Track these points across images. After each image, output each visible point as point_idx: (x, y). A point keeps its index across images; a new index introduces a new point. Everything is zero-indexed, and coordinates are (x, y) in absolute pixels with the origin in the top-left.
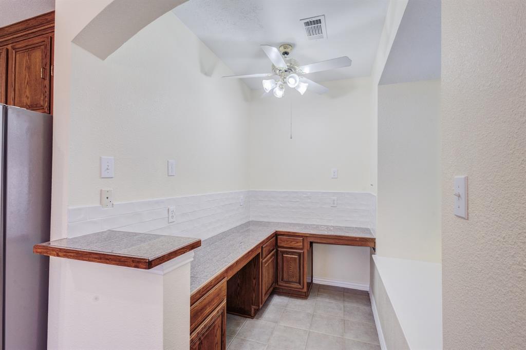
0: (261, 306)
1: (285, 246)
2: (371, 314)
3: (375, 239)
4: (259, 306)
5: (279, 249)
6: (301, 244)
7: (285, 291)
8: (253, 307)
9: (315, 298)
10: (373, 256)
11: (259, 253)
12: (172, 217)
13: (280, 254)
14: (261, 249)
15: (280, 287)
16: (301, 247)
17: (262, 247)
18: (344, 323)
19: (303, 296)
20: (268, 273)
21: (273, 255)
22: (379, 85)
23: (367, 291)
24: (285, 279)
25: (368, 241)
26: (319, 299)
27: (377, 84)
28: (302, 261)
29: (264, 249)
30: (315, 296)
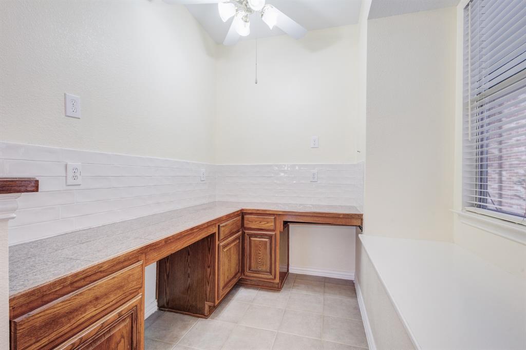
0: (217, 302)
1: (253, 227)
2: (357, 309)
3: (362, 215)
4: (214, 302)
5: (246, 231)
6: (273, 224)
7: (253, 283)
8: (207, 304)
9: (289, 291)
10: (360, 235)
11: (215, 233)
12: (75, 178)
13: (247, 237)
14: (217, 228)
15: (247, 278)
16: (272, 228)
17: (219, 226)
18: (323, 320)
19: (275, 288)
20: (230, 261)
21: (238, 238)
22: (368, 19)
23: (352, 281)
24: (253, 269)
25: (353, 218)
26: (294, 291)
27: (367, 18)
28: (273, 246)
29: (222, 229)
30: (290, 288)
